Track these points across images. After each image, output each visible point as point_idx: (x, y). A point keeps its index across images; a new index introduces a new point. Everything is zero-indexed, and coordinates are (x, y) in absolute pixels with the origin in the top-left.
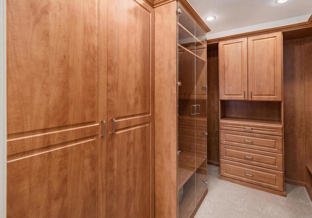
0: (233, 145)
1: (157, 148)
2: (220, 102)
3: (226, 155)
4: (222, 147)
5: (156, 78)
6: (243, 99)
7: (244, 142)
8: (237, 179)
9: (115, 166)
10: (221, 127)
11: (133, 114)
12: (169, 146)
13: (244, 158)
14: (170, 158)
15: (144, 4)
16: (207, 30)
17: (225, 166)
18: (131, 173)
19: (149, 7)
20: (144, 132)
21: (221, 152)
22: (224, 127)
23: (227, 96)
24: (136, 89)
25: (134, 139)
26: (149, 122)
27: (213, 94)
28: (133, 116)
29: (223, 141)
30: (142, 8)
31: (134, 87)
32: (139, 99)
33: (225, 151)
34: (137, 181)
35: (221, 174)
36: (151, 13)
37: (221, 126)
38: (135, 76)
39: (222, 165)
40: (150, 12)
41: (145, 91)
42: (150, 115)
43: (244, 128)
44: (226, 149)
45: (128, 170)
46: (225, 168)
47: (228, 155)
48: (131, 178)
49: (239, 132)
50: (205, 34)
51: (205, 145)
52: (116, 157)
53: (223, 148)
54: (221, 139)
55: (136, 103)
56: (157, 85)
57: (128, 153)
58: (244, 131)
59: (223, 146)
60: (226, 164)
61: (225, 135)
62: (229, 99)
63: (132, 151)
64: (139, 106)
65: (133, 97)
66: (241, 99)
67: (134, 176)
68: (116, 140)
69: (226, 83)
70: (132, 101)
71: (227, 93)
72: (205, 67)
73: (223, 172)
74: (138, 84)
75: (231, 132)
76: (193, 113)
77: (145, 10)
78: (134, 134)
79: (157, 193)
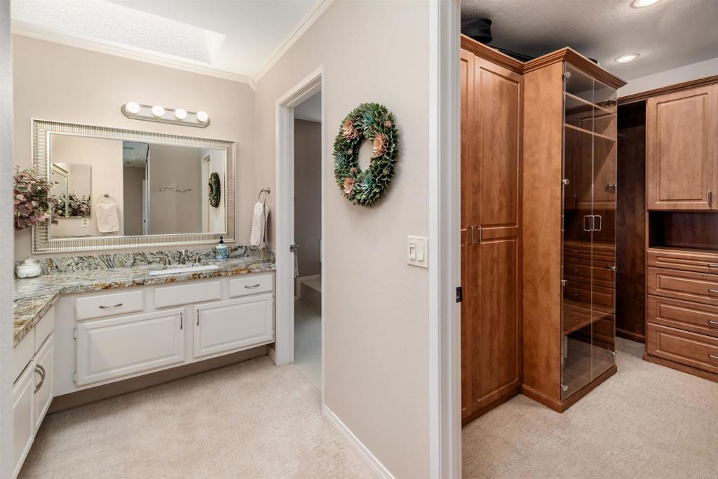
0: (678, 297)
1: (526, 275)
2: (647, 214)
3: (661, 317)
4: (651, 302)
5: (525, 174)
6: (707, 207)
7: (707, 293)
8: (688, 364)
9: (480, 282)
10: (650, 262)
11: (496, 223)
12: (548, 271)
13: (707, 324)
14: (549, 288)
15: (511, 75)
16: (619, 83)
17: (658, 337)
18: (495, 296)
19: (517, 77)
20: (509, 248)
21: (649, 311)
22: (657, 262)
23: (665, 203)
24: (500, 191)
25: (498, 255)
26: (515, 238)
27: (633, 200)
28: (497, 225)
29: (655, 290)
30: (508, 81)
31: (498, 189)
32: (504, 204)
33: (658, 309)
34: (501, 311)
35: (649, 352)
36: (519, 84)
37: (649, 259)
38: (500, 174)
39: (651, 335)
40: (517, 83)
41: (511, 193)
42: (517, 226)
43: (708, 266)
44: (661, 305)
45: (491, 293)
46: (658, 340)
47: (666, 316)
48: (495, 303)
49: (693, 274)
50: (614, 92)
51: (610, 296)
52: (480, 272)
53: (655, 301)
54: (649, 285)
55: (500, 209)
56: (526, 185)
57: (492, 271)
58: (708, 271)
59: (654, 298)
60: (662, 334)
61: (660, 278)
62: (671, 208)
63: (495, 270)
64: (504, 213)
65: (497, 201)
66: (701, 208)
67: (499, 304)
68: (480, 251)
69: (662, 178)
70: (496, 206)
71: (664, 196)
72: (612, 151)
73: (654, 347)
74: (503, 183)
75: (673, 271)
76: (587, 228)
77: (511, 83)
78: (499, 249)
79: (526, 338)
